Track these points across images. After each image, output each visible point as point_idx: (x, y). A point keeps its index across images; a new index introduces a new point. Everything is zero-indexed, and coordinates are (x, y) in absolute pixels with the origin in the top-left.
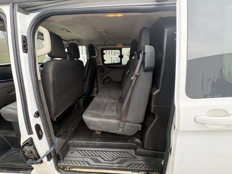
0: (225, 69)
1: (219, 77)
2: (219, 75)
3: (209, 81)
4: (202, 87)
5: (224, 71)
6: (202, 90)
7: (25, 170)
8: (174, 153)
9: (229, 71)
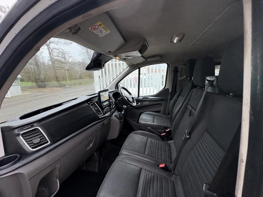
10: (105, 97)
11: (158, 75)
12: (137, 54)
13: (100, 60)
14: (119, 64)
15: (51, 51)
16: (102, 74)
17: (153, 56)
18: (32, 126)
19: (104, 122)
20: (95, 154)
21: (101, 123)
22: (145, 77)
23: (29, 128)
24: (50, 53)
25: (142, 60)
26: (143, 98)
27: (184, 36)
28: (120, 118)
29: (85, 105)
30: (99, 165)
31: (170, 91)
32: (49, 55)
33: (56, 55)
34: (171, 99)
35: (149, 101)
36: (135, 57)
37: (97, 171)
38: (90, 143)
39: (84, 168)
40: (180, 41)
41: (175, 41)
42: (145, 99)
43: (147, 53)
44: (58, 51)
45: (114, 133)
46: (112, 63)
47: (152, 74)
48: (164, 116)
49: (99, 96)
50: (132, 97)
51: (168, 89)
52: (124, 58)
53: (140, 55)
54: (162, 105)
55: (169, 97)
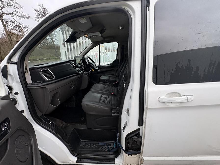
0: (179, 64)
1: (176, 70)
2: (175, 68)
3: (169, 72)
4: (164, 77)
5: (179, 65)
6: (164, 79)
7: (107, 160)
8: (145, 125)
9: (182, 65)
10: (78, 61)
11: (113, 53)
12: (99, 34)
13: (75, 36)
14: (82, 42)
15: (5, 23)
16: (68, 49)
17: (109, 37)
18: (46, 68)
19: (79, 76)
20: (74, 96)
21: (77, 76)
22: (103, 54)
23: (45, 69)
24: (4, 26)
25: (102, 39)
26: (102, 66)
27: (124, 27)
28: (88, 75)
29: (67, 64)
30: (76, 103)
31: (120, 61)
32: (3, 28)
33: (12, 28)
34: (120, 66)
35: (106, 68)
36: (97, 36)
37: (75, 107)
38: (72, 86)
39: (66, 106)
40: (123, 29)
41: (121, 29)
42: (104, 67)
43: (105, 34)
44: (14, 24)
45: (85, 85)
46: (79, 40)
47: (109, 52)
48: (115, 77)
49: (75, 60)
50: (95, 64)
51: (118, 60)
52: (91, 36)
53: (100, 35)
54: (114, 71)
55: (119, 65)
